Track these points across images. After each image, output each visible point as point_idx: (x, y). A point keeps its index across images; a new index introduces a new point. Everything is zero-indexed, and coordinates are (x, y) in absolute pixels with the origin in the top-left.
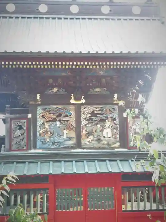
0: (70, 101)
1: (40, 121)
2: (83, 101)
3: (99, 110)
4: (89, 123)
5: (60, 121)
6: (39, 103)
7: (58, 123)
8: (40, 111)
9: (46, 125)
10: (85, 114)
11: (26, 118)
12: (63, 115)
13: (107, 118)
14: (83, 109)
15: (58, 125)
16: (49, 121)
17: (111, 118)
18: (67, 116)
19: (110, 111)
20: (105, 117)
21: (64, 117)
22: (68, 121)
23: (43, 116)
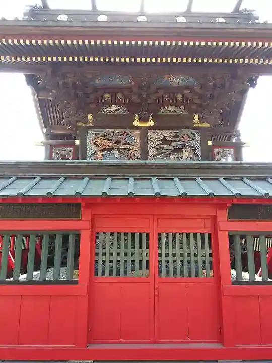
0: (134, 123)
1: (90, 149)
2: (151, 123)
3: (173, 136)
4: (158, 154)
5: (118, 149)
6: (91, 124)
7: (116, 152)
8: (91, 136)
9: (100, 155)
10: (154, 142)
11: (73, 145)
12: (124, 141)
13: (184, 146)
14: (151, 134)
15: (116, 155)
16: (104, 150)
17: (190, 147)
18: (129, 144)
19: (189, 137)
20: (182, 145)
21: (125, 144)
22: (129, 150)
23: (95, 143)
